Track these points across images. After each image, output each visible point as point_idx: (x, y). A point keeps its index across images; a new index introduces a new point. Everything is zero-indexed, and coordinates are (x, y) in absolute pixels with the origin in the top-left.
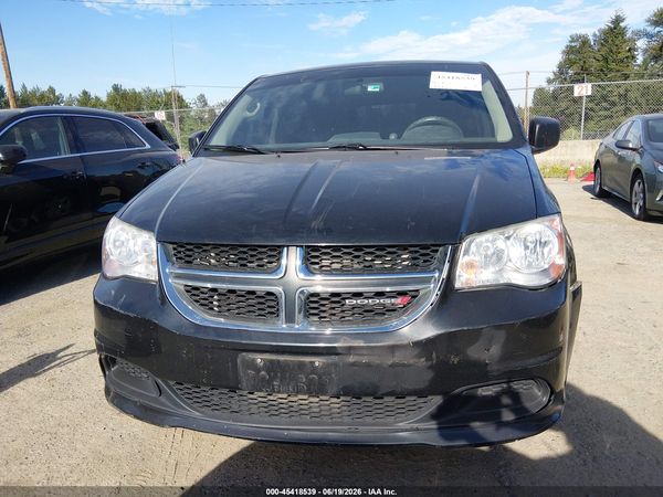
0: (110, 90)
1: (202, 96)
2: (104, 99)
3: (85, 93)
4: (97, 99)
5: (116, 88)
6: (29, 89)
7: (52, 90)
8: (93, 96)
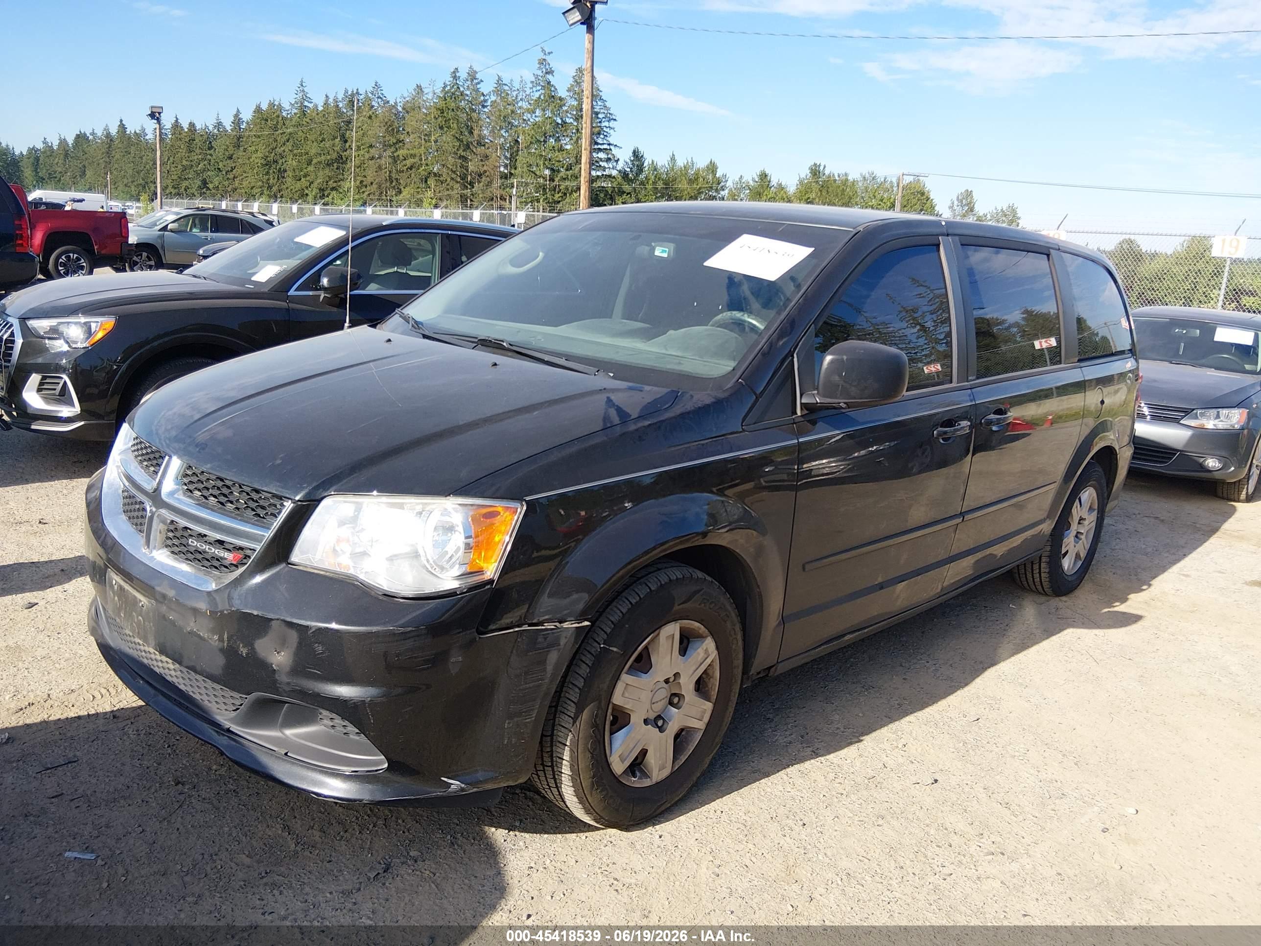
0: (805, 173)
1: (969, 194)
2: (792, 189)
3: (764, 176)
4: (781, 188)
5: (815, 171)
6: (680, 163)
7: (712, 168)
8: (774, 182)
